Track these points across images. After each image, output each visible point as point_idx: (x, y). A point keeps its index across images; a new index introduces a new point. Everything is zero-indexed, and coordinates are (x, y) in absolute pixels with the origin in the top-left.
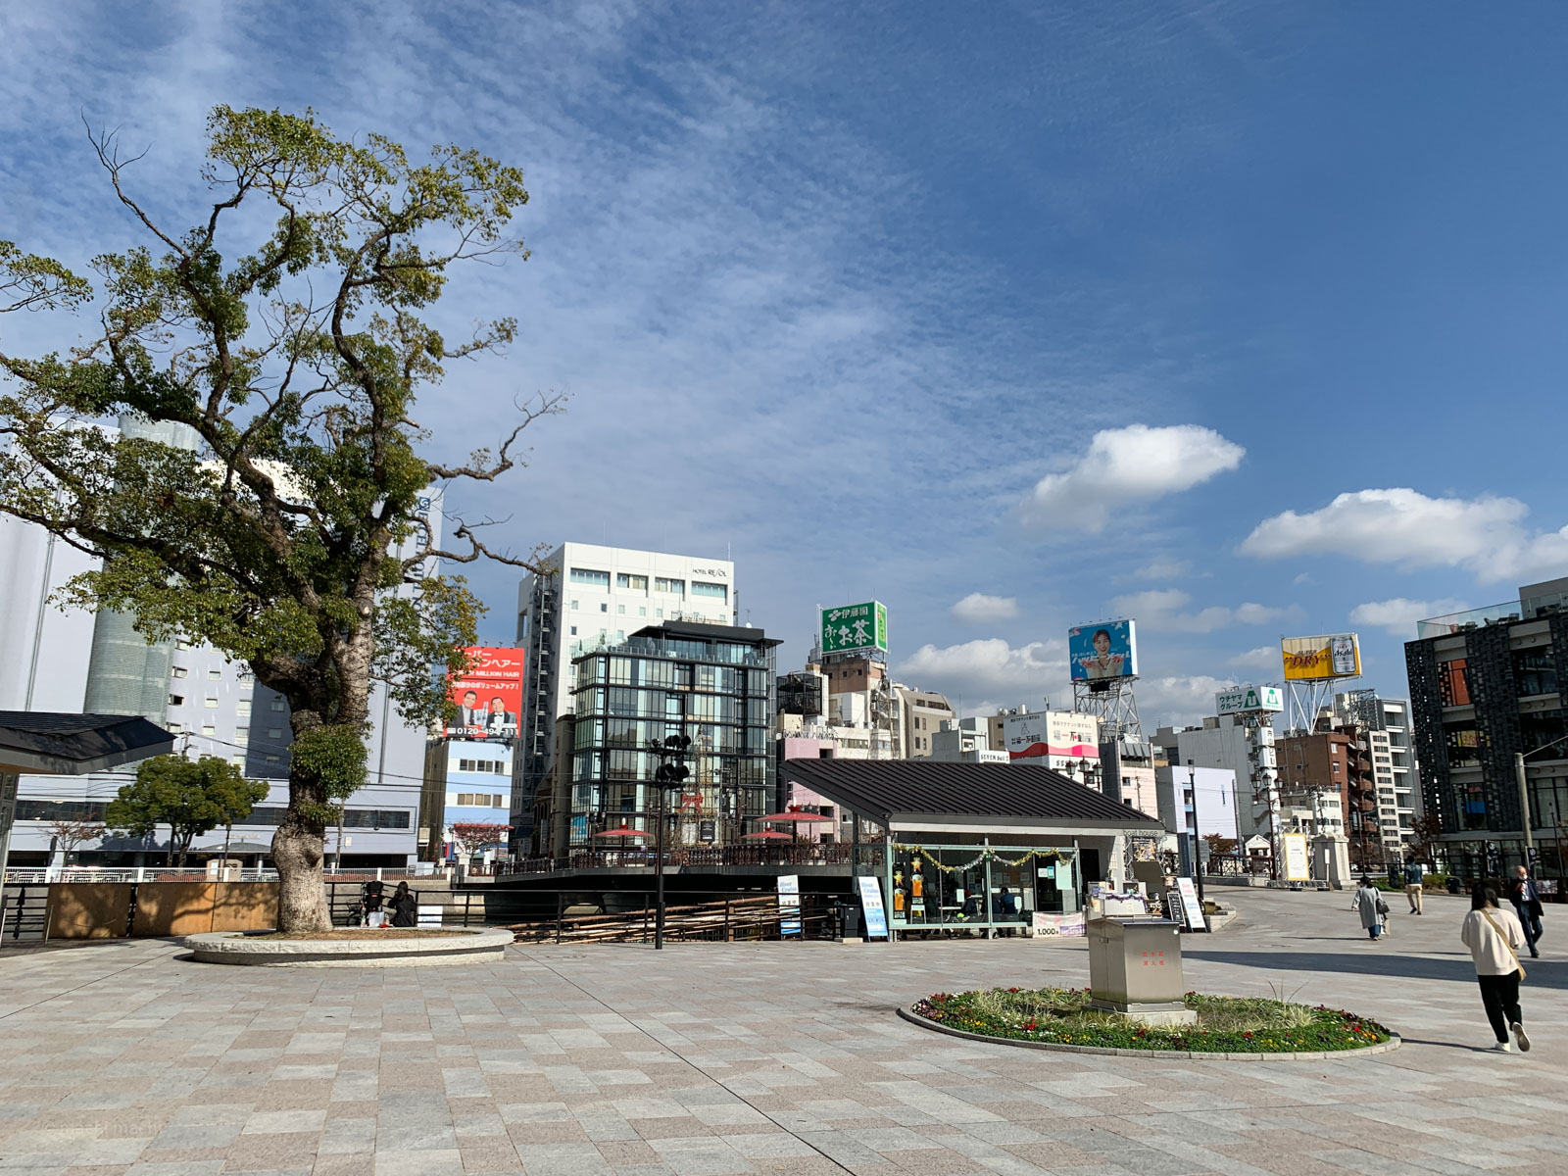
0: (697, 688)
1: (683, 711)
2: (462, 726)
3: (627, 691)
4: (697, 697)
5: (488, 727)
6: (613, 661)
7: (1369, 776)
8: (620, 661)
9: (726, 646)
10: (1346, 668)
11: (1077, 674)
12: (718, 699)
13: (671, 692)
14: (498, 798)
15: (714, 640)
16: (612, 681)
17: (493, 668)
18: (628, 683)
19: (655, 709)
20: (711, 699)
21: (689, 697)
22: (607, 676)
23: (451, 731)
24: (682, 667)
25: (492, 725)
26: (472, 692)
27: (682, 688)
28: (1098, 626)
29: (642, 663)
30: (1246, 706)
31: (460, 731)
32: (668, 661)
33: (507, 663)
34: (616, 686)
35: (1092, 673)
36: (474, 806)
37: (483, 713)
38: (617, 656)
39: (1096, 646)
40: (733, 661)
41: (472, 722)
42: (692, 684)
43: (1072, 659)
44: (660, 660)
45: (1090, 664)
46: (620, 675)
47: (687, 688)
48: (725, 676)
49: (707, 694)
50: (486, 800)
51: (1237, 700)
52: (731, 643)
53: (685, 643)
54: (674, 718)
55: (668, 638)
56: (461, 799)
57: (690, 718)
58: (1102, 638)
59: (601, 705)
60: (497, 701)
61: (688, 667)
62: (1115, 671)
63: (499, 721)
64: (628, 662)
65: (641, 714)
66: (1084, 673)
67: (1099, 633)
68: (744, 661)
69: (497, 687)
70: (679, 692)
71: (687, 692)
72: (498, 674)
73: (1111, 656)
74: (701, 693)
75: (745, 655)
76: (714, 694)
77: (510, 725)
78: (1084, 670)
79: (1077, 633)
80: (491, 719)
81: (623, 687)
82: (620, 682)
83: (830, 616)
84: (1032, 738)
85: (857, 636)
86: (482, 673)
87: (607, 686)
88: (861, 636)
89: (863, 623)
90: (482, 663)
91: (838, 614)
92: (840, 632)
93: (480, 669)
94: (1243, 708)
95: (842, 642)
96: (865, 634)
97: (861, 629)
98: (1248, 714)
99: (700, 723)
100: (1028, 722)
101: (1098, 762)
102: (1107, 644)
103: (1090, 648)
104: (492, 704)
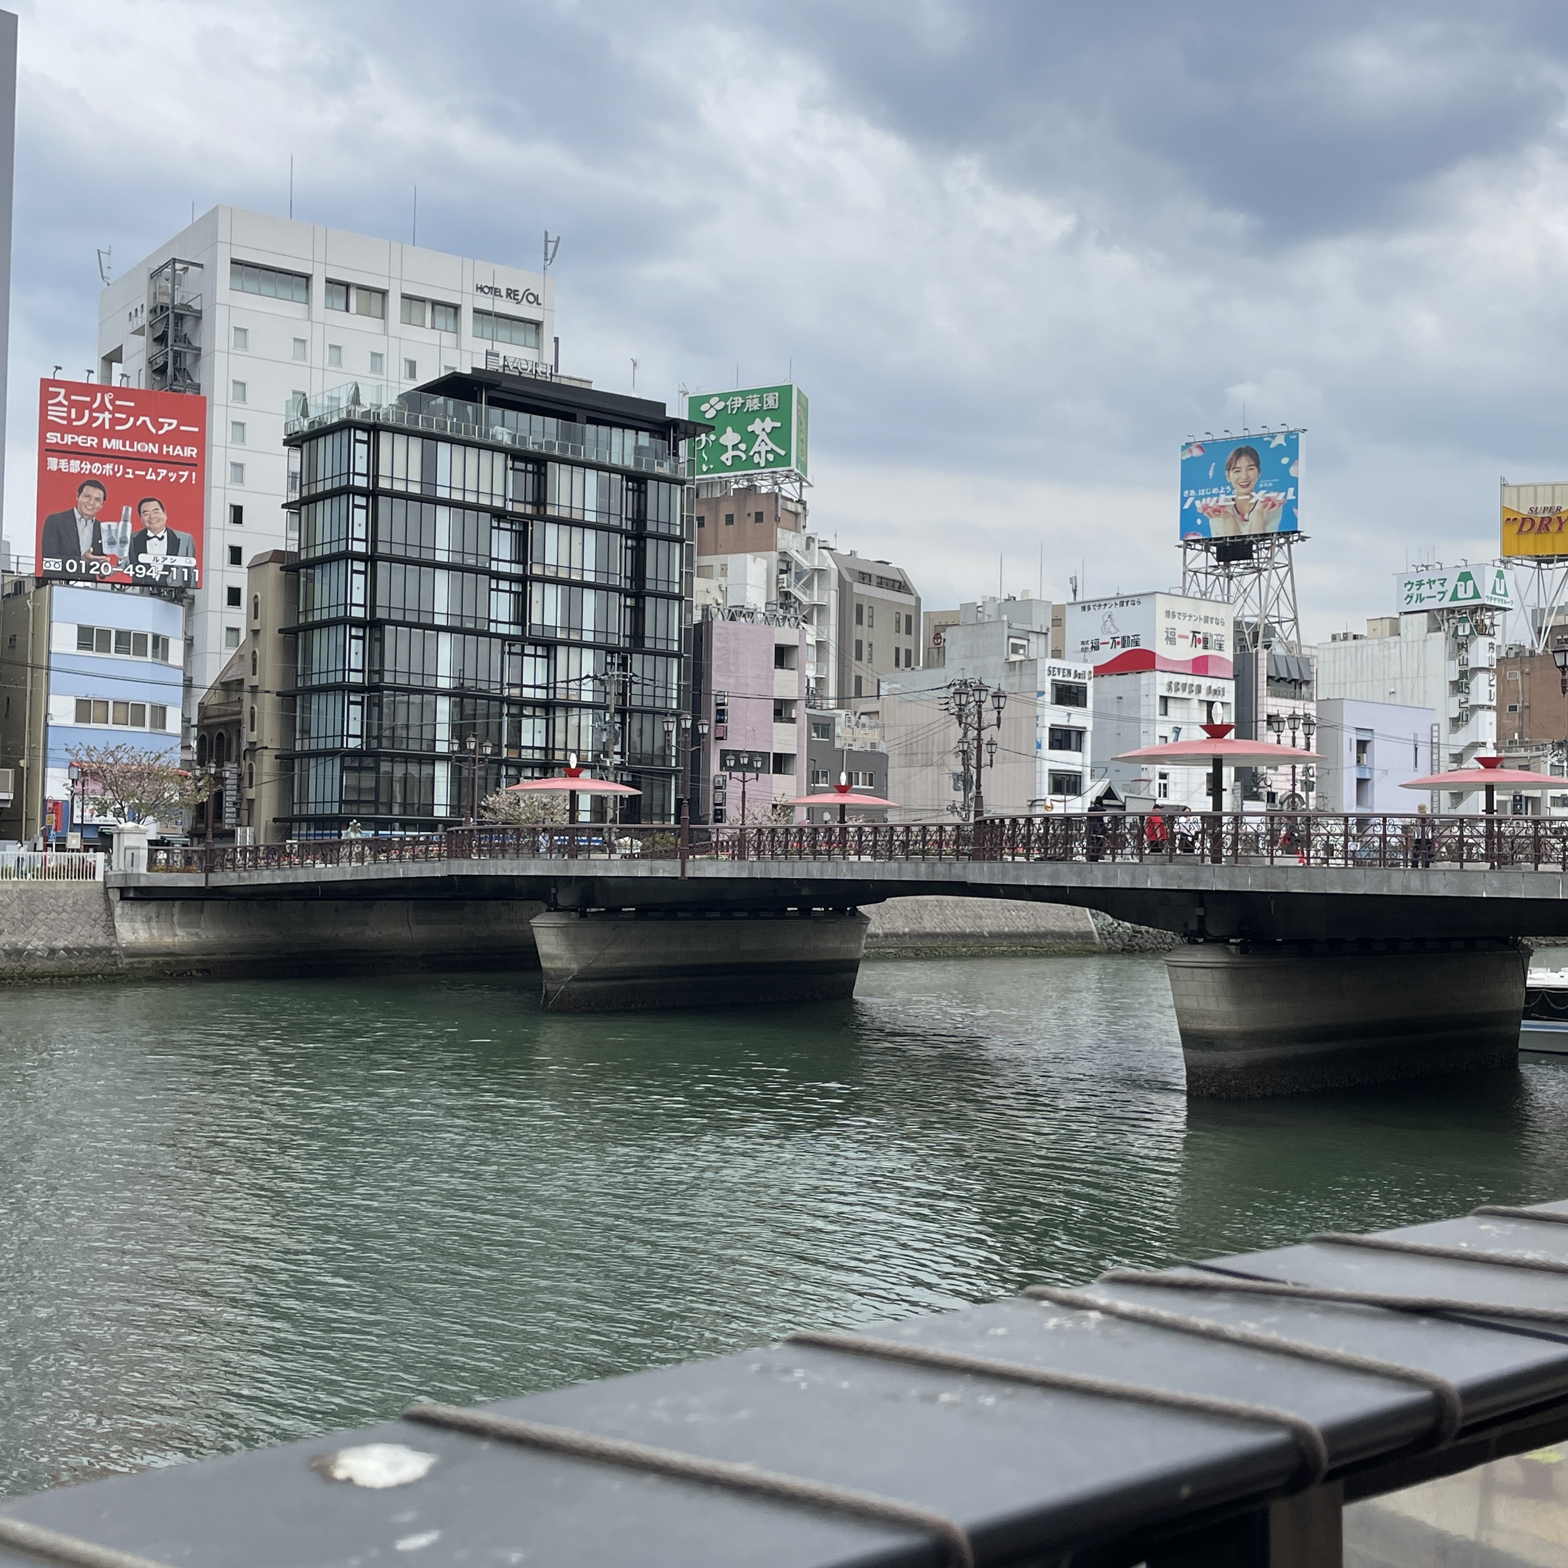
0: (550, 511)
1: (523, 552)
2: (77, 555)
3: (414, 505)
4: (551, 529)
5: (134, 561)
6: (384, 437)
8: (400, 440)
9: (603, 430)
11: (1192, 528)
12: (590, 535)
13: (499, 515)
14: (160, 712)
15: (582, 415)
16: (384, 484)
17: (140, 434)
18: (415, 489)
19: (470, 547)
20: (577, 532)
22: (374, 473)
23: (53, 565)
24: (520, 465)
25: (142, 558)
26: (94, 484)
27: (519, 508)
28: (1239, 440)
29: (443, 449)
30: (1454, 597)
31: (72, 566)
32: (494, 448)
34: (392, 494)
35: (1220, 528)
36: (110, 726)
37: (122, 529)
38: (394, 430)
39: (1232, 476)
40: (616, 461)
41: (97, 549)
42: (540, 500)
43: (1184, 500)
44: (479, 446)
45: (1217, 511)
46: (399, 473)
47: (529, 510)
48: (604, 491)
49: (571, 523)
50: (136, 713)
51: (1437, 587)
52: (611, 424)
53: (524, 417)
54: (504, 568)
55: (492, 402)
56: (84, 709)
57: (537, 570)
58: (1243, 462)
59: (360, 532)
60: (151, 506)
61: (530, 467)
62: (1265, 524)
63: (156, 549)
64: (416, 444)
65: (442, 557)
66: (1206, 527)
67: (1239, 453)
68: (638, 462)
70: (513, 514)
71: (532, 518)
73: (1259, 496)
74: (559, 521)
75: (638, 450)
76: (584, 525)
77: (180, 561)
78: (1205, 521)
79: (1197, 453)
81: (407, 497)
82: (399, 487)
83: (704, 408)
84: (1124, 641)
85: (756, 448)
86: (116, 444)
87: (373, 494)
88: (763, 449)
89: (769, 424)
90: (114, 421)
91: (721, 405)
92: (722, 440)
93: (112, 434)
94: (1447, 603)
95: (726, 459)
96: (771, 445)
97: (763, 436)
98: (1451, 611)
99: (556, 581)
100: (1116, 611)
101: (1230, 686)
102: (1253, 474)
103: (1220, 481)
104: (139, 511)
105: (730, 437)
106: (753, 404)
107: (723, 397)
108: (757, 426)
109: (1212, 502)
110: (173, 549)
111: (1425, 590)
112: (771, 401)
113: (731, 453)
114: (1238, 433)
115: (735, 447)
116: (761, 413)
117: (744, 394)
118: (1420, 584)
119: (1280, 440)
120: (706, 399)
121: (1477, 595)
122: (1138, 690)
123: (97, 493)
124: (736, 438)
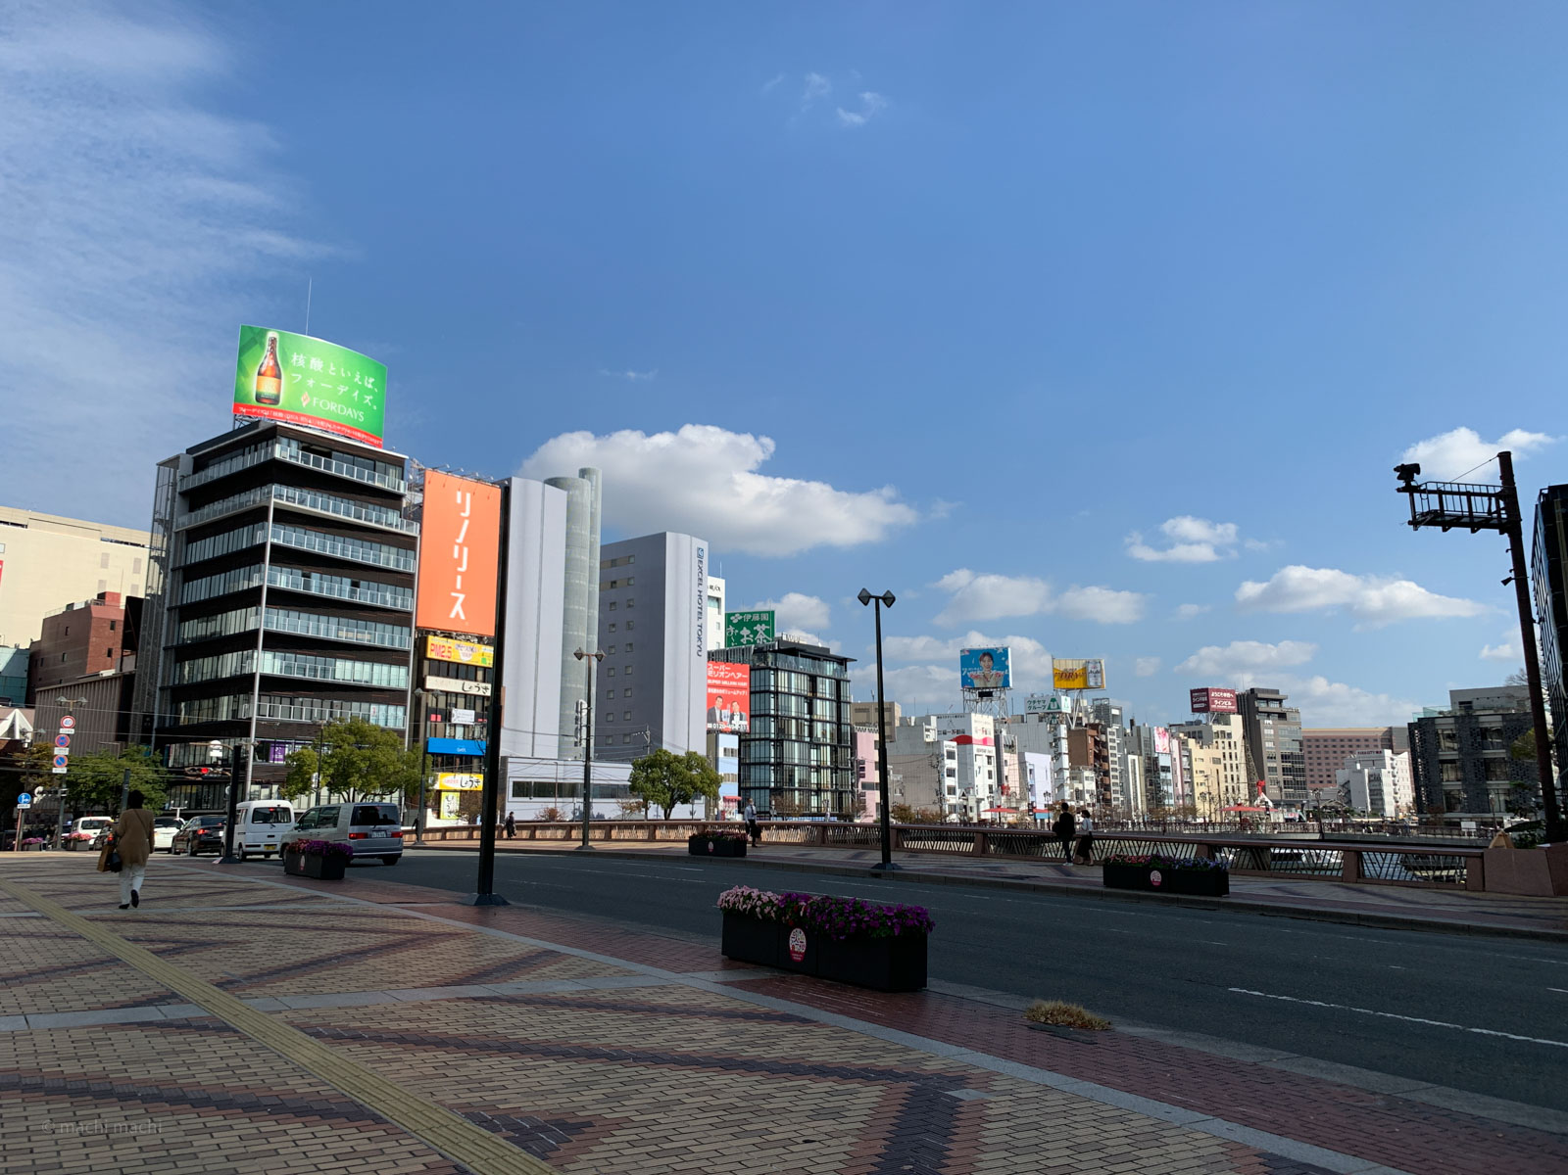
0: (818, 695)
1: (811, 711)
2: (716, 722)
3: (787, 697)
4: (818, 702)
5: (731, 723)
7: (1106, 759)
8: (782, 673)
10: (1096, 683)
11: (967, 683)
13: (805, 698)
14: (733, 777)
16: (779, 689)
17: (731, 679)
19: (799, 710)
20: (824, 702)
21: (814, 701)
22: (776, 686)
23: (710, 726)
24: (809, 679)
25: (733, 722)
26: (720, 697)
27: (809, 694)
29: (793, 674)
30: (1049, 708)
31: (714, 726)
33: (739, 675)
34: (782, 693)
35: (978, 683)
37: (726, 712)
38: (781, 670)
39: (982, 663)
40: (830, 674)
41: (720, 720)
42: (814, 691)
43: (962, 672)
44: (801, 673)
45: (977, 677)
46: (783, 685)
47: (812, 695)
48: (830, 686)
49: (823, 699)
50: (731, 779)
51: (1041, 703)
52: (829, 661)
53: (806, 660)
54: (807, 717)
55: (802, 656)
57: (815, 717)
58: (986, 658)
59: (773, 707)
60: (735, 704)
61: (811, 679)
62: (997, 683)
63: (737, 718)
64: (786, 675)
65: (793, 714)
66: (972, 683)
67: (984, 655)
68: (835, 674)
69: (735, 693)
70: (808, 697)
71: (813, 698)
72: (734, 683)
73: (994, 672)
74: (820, 699)
75: (835, 670)
77: (742, 723)
78: (972, 681)
79: (967, 653)
80: (732, 718)
81: (784, 693)
82: (783, 690)
83: (732, 618)
84: (958, 732)
85: (757, 637)
86: (725, 683)
87: (776, 693)
88: (761, 638)
89: (764, 627)
90: (726, 675)
91: (741, 617)
92: (741, 633)
93: (725, 679)
94: (1046, 710)
95: (744, 641)
96: (765, 636)
97: (761, 632)
98: (1048, 713)
99: (820, 721)
100: (953, 719)
101: (994, 749)
102: (991, 663)
103: (977, 665)
104: (732, 706)
105: (745, 632)
106: (756, 618)
107: (742, 614)
108: (758, 628)
109: (974, 673)
110: (741, 719)
111: (1036, 705)
112: (765, 617)
113: (745, 638)
114: (986, 647)
115: (748, 636)
116: (761, 622)
117: (752, 613)
118: (1034, 702)
119: (1001, 651)
120: (733, 614)
121: (1059, 708)
122: (965, 751)
123: (721, 700)
124: (749, 632)
